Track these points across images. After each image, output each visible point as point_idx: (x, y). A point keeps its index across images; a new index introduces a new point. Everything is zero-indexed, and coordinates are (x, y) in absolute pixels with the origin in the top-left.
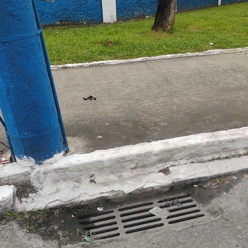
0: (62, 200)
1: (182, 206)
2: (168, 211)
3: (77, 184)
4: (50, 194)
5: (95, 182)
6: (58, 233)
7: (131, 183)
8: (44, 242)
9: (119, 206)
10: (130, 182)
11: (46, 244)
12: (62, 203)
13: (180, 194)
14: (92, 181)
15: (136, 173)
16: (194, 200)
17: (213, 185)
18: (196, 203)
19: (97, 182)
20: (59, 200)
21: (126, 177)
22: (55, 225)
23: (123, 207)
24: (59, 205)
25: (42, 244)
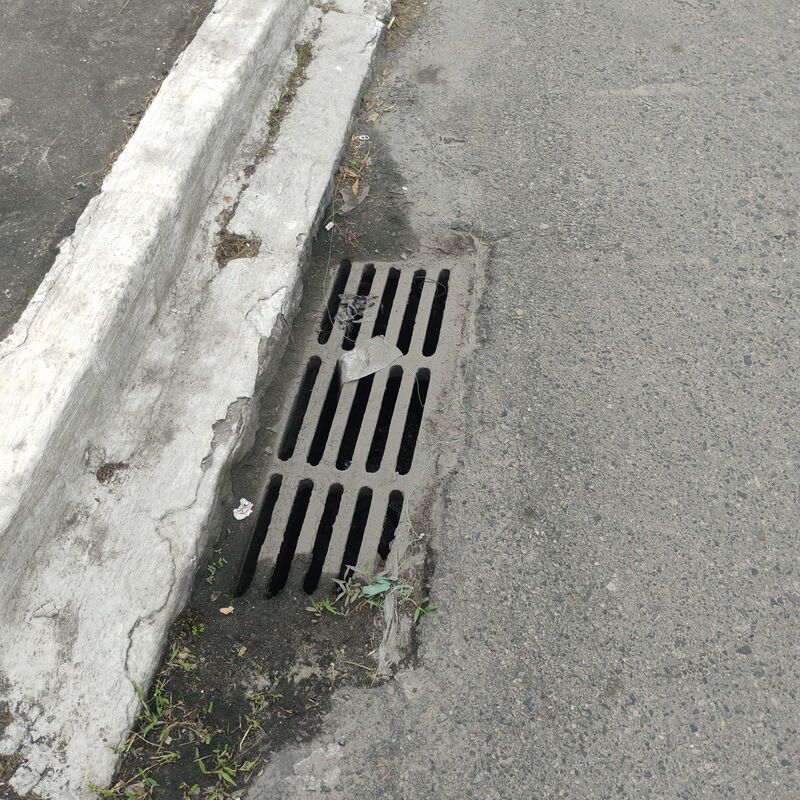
0: (144, 613)
1: (380, 299)
2: (374, 335)
3: (83, 531)
4: (64, 656)
5: (121, 466)
6: (297, 680)
7: (211, 360)
8: (327, 738)
9: (268, 449)
10: (208, 361)
11: (341, 734)
12: (162, 619)
13: (329, 278)
14: (106, 472)
15: (175, 323)
16: (371, 262)
17: (355, 191)
18: (387, 264)
19: (123, 458)
20: (137, 624)
21: (170, 358)
22: (244, 683)
23: (278, 441)
24: (162, 634)
25: (334, 750)
